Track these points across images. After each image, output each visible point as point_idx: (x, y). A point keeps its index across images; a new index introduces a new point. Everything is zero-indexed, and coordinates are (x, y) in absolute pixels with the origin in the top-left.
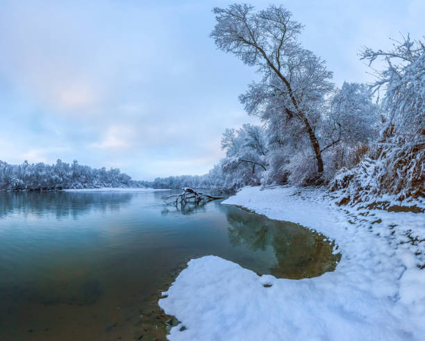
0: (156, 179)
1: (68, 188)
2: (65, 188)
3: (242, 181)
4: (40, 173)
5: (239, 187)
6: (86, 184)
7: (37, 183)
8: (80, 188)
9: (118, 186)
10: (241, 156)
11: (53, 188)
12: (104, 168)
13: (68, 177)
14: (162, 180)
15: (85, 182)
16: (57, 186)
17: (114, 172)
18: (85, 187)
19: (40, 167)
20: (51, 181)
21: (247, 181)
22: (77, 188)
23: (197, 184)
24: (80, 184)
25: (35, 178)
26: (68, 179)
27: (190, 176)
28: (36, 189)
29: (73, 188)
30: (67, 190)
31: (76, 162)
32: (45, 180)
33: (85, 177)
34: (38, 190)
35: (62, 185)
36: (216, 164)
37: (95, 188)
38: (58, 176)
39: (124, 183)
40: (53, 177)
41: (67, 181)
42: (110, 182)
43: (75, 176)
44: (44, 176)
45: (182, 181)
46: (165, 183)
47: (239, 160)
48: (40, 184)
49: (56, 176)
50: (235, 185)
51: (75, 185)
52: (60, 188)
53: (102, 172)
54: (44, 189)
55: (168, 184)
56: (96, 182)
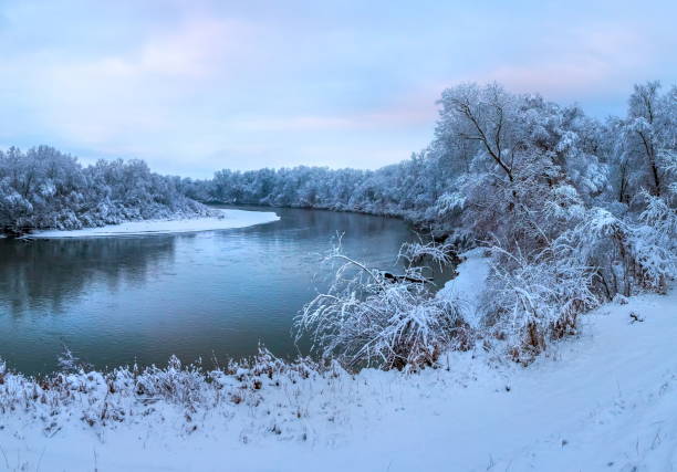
0: (218, 175)
1: (47, 228)
2: (39, 228)
3: (470, 235)
6: (85, 216)
8: (74, 227)
13: (44, 197)
14: (236, 177)
15: (83, 210)
16: (20, 221)
18: (86, 224)
22: (69, 228)
23: (345, 195)
24: (72, 216)
26: (45, 203)
27: (322, 172)
29: (58, 227)
33: (80, 195)
35: (31, 220)
37: (108, 223)
38: (18, 196)
40: (9, 198)
41: (41, 209)
42: (134, 204)
45: (300, 183)
46: (248, 188)
49: (15, 196)
51: (61, 220)
53: (111, 174)
55: (255, 192)
56: (106, 208)
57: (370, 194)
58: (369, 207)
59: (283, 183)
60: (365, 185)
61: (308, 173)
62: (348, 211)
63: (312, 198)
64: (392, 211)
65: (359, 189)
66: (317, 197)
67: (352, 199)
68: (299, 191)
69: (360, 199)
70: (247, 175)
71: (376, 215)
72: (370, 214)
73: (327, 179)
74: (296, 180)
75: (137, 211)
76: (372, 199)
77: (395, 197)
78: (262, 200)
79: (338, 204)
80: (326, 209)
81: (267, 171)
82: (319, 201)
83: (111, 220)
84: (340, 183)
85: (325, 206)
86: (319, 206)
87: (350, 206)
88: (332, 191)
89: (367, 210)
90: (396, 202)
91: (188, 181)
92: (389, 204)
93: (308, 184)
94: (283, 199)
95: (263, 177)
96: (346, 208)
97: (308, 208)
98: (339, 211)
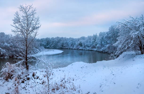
57: (81, 45)
58: (81, 48)
60: (79, 42)
61: (61, 39)
63: (62, 46)
65: (77, 43)
67: (75, 46)
69: (78, 46)
74: (57, 41)
77: (88, 45)
79: (71, 47)
82: (65, 47)
84: (71, 42)
85: (67, 48)
86: (65, 48)
87: (75, 47)
92: (87, 47)
93: (61, 42)
94: (53, 46)
95: (47, 40)
98: (72, 49)
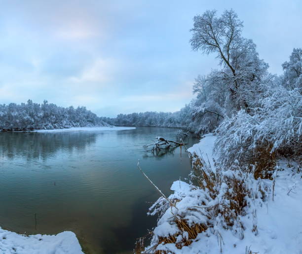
0: (118, 116)
1: (39, 129)
2: (36, 129)
3: (207, 128)
4: (13, 114)
5: (204, 133)
6: (55, 125)
7: (10, 124)
8: (51, 128)
9: (85, 126)
10: (207, 108)
11: (24, 129)
12: (71, 107)
13: (38, 117)
14: (125, 116)
15: (55, 123)
16: (29, 126)
17: (81, 110)
18: (55, 127)
19: (12, 107)
20: (23, 122)
21: (211, 128)
22: (48, 129)
23: (162, 122)
24: (50, 125)
25: (7, 118)
26: (39, 119)
27: (154, 113)
28: (9, 130)
29: (44, 129)
30: (39, 131)
31: (47, 102)
32: (18, 121)
33: (54, 117)
34: (10, 130)
35: (33, 126)
36: (188, 104)
37: (65, 128)
38: (29, 117)
39: (90, 121)
40: (25, 118)
41: (38, 122)
42: (78, 122)
43: (46, 116)
44: (16, 117)
45: (146, 118)
46: (128, 120)
47: (205, 110)
48: (12, 125)
49: (27, 117)
50: (201, 130)
51: (46, 126)
52: (32, 129)
53: (70, 111)
54: (17, 129)
55: (131, 121)
56: (65, 122)
57: (170, 121)
58: (170, 125)
59: (140, 118)
60: (169, 117)
62: (163, 127)
63: (150, 123)
64: (178, 126)
65: (167, 119)
66: (152, 122)
67: (164, 123)
68: (146, 121)
69: (167, 123)
70: (128, 115)
71: (172, 128)
72: (170, 127)
73: (156, 116)
74: (145, 117)
75: (79, 124)
76: (171, 122)
77: (179, 121)
78: (133, 124)
79: (159, 125)
80: (155, 127)
81: (135, 114)
82: (153, 124)
83: (66, 126)
84: (160, 117)
85: (155, 125)
86: (152, 126)
88: (157, 121)
89: (169, 126)
90: (179, 123)
91: (109, 118)
92: (177, 124)
93: (149, 118)
94: (140, 124)
96: (162, 126)
97: (149, 126)
98: (159, 127)
